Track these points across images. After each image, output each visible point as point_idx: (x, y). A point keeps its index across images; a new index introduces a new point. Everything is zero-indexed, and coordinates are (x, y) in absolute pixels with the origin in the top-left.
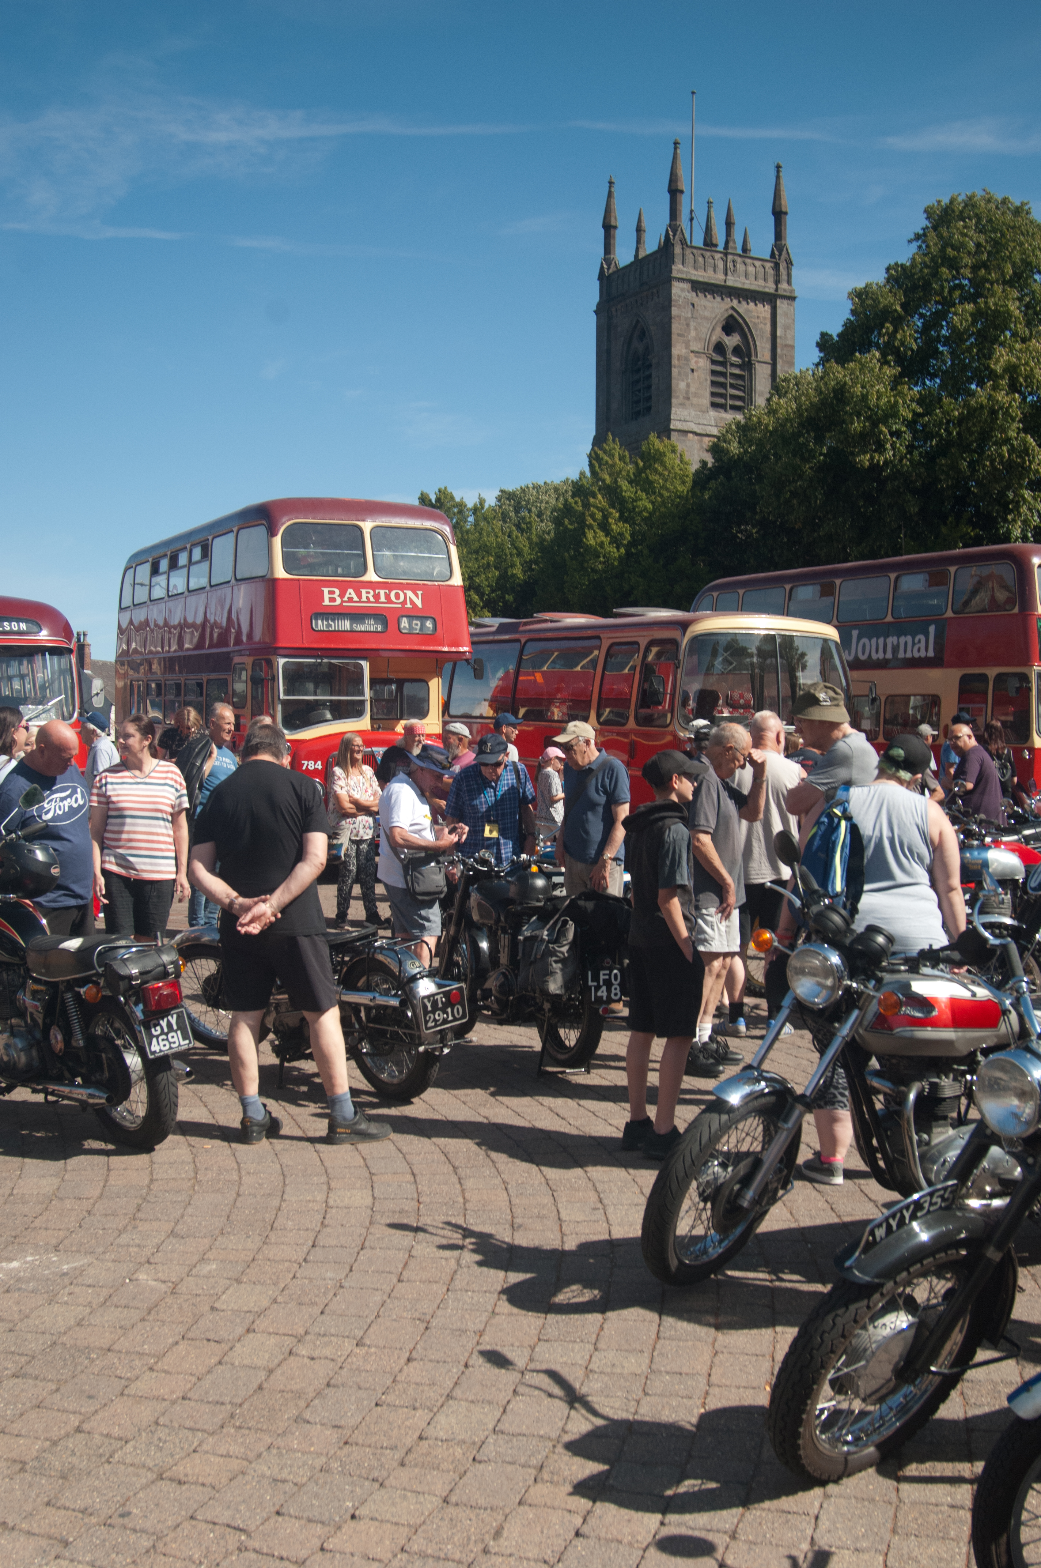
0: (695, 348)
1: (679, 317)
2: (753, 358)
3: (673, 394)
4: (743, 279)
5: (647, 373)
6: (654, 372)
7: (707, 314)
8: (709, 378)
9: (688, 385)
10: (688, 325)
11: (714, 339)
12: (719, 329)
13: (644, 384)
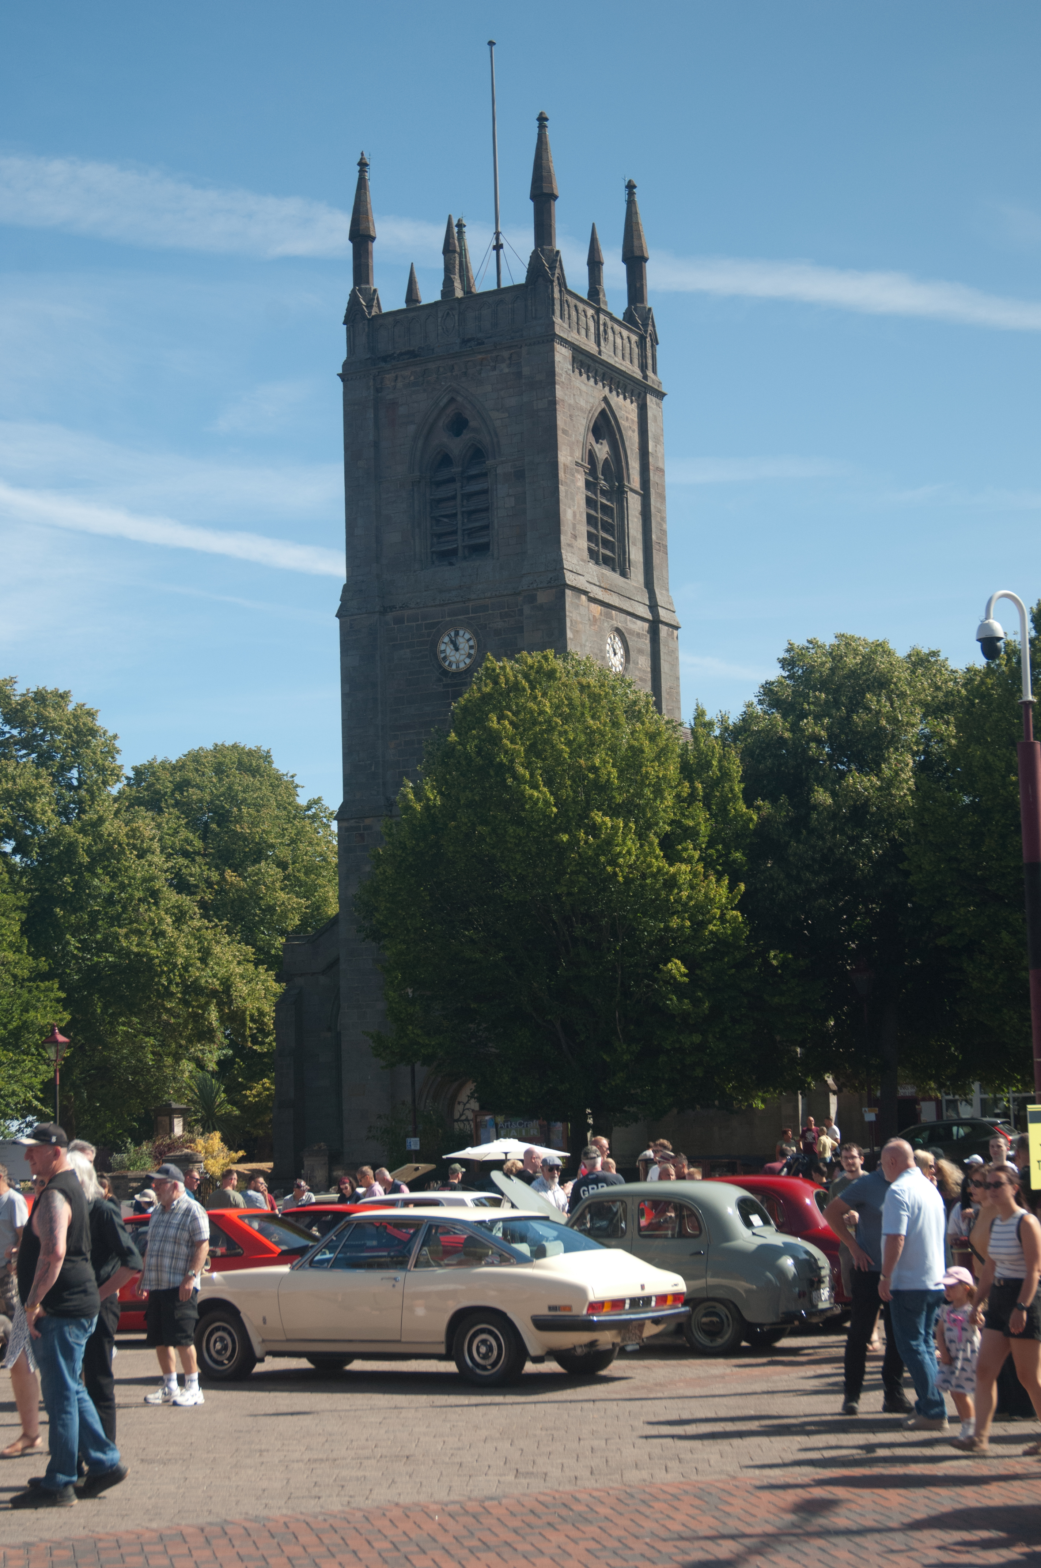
0: (576, 457)
2: (624, 483)
3: (562, 527)
4: (612, 355)
5: (470, 489)
6: (502, 488)
7: (582, 404)
11: (588, 444)
12: (591, 431)
13: (463, 506)
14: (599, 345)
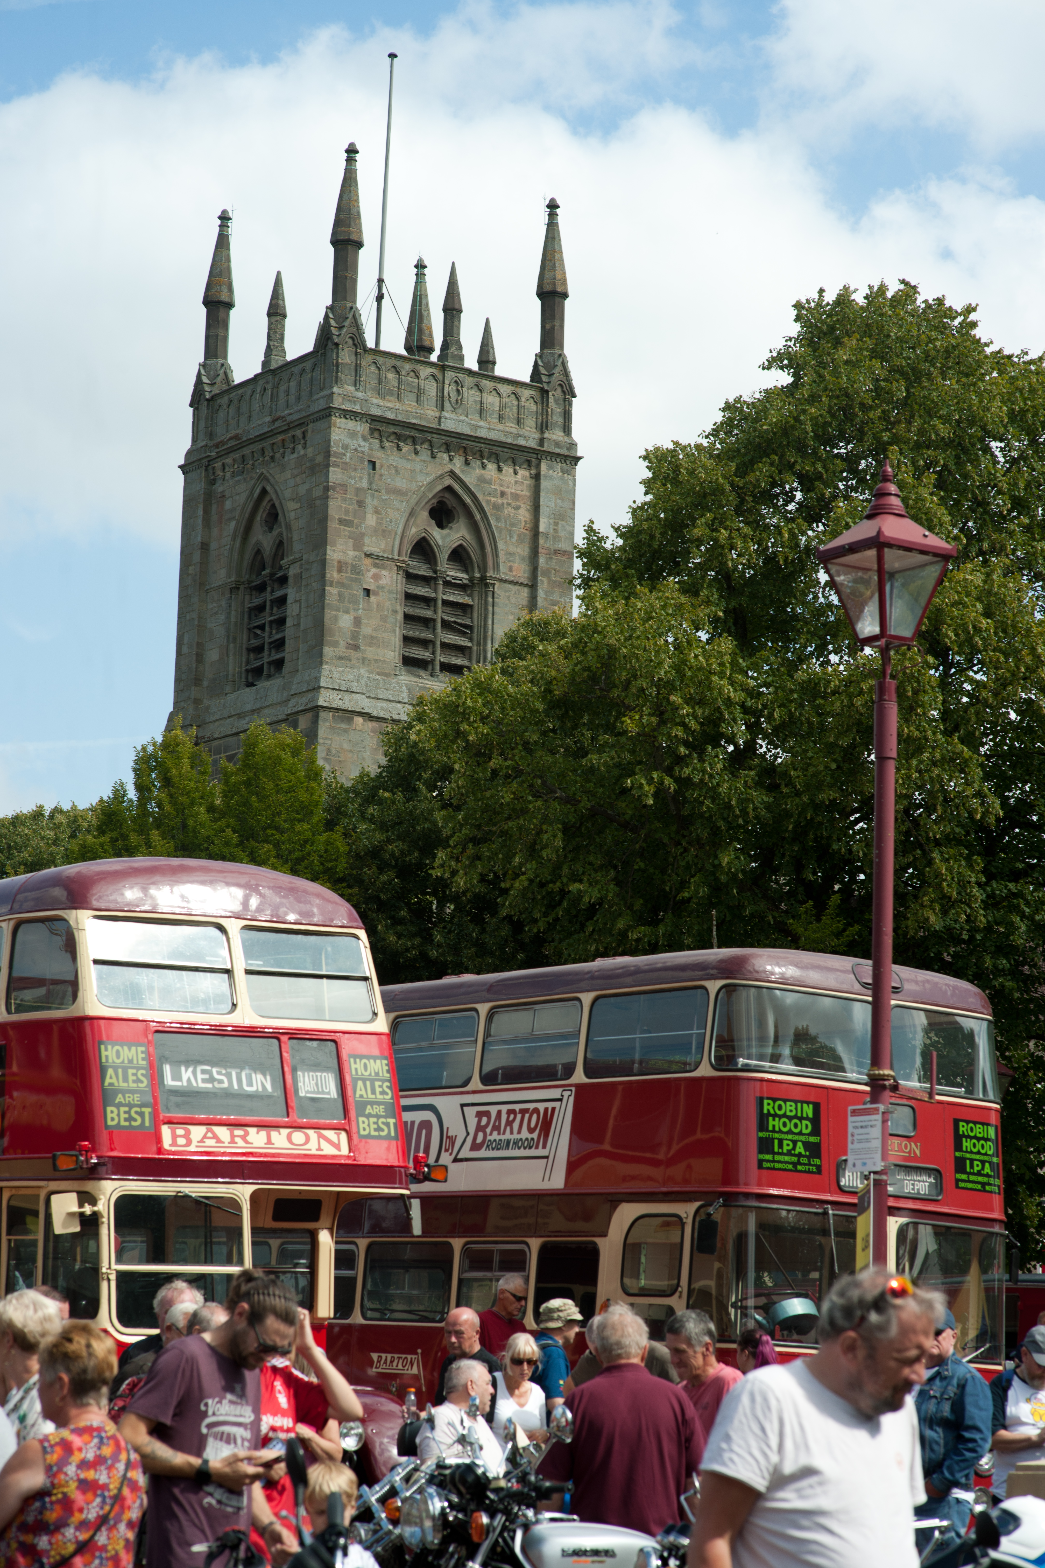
0: (374, 550)
1: (344, 487)
2: (490, 573)
3: (327, 638)
4: (475, 419)
5: (279, 594)
6: (291, 593)
7: (400, 483)
8: (400, 610)
9: (357, 622)
10: (361, 504)
11: (414, 532)
12: (424, 514)
13: (271, 615)
14: (443, 410)
